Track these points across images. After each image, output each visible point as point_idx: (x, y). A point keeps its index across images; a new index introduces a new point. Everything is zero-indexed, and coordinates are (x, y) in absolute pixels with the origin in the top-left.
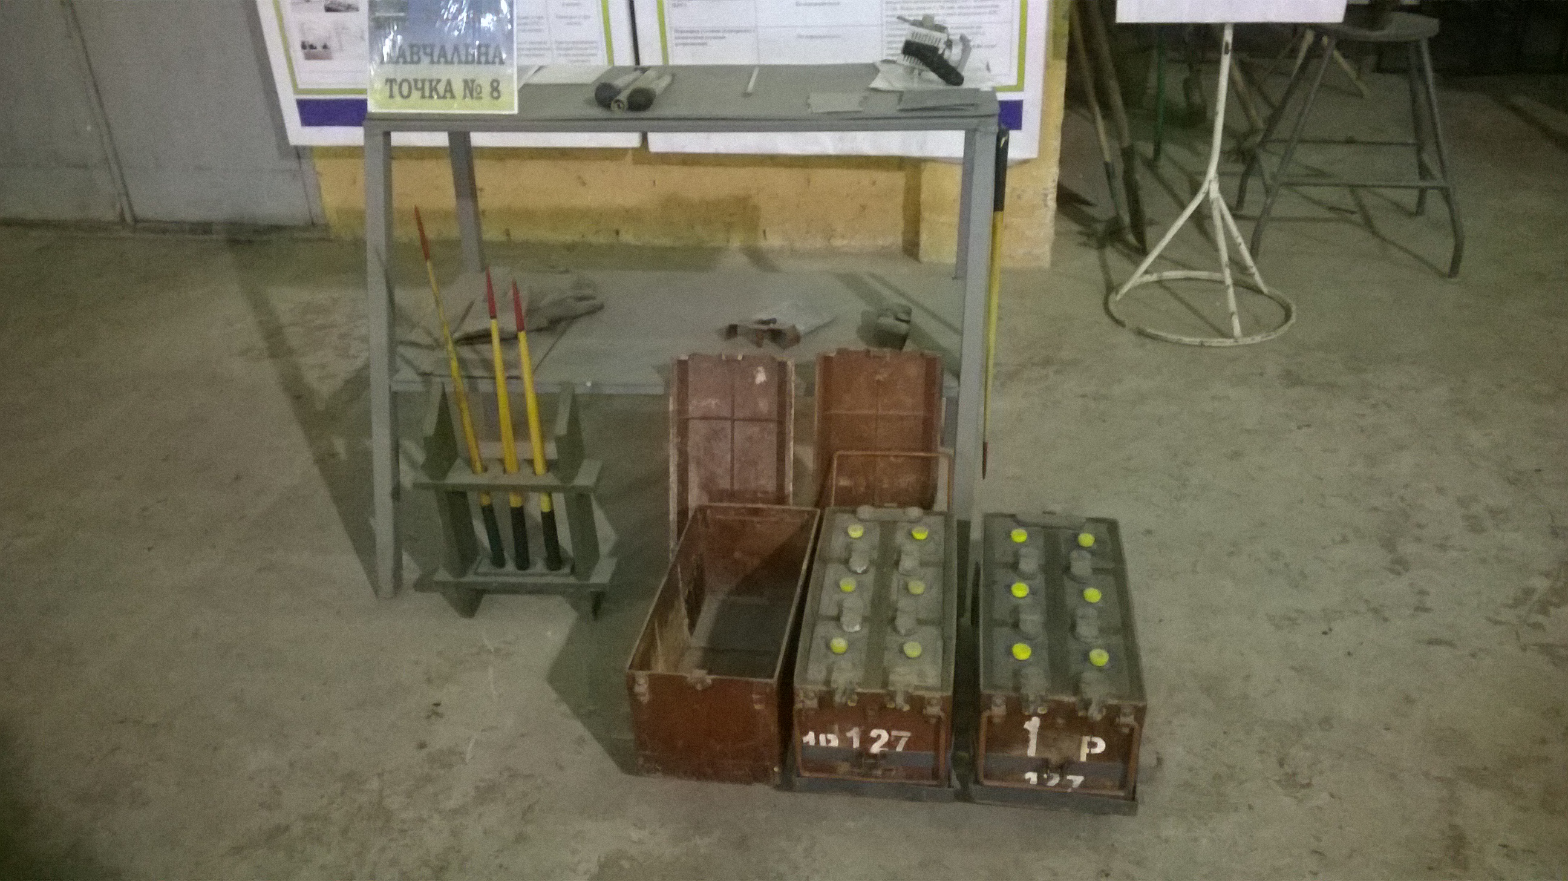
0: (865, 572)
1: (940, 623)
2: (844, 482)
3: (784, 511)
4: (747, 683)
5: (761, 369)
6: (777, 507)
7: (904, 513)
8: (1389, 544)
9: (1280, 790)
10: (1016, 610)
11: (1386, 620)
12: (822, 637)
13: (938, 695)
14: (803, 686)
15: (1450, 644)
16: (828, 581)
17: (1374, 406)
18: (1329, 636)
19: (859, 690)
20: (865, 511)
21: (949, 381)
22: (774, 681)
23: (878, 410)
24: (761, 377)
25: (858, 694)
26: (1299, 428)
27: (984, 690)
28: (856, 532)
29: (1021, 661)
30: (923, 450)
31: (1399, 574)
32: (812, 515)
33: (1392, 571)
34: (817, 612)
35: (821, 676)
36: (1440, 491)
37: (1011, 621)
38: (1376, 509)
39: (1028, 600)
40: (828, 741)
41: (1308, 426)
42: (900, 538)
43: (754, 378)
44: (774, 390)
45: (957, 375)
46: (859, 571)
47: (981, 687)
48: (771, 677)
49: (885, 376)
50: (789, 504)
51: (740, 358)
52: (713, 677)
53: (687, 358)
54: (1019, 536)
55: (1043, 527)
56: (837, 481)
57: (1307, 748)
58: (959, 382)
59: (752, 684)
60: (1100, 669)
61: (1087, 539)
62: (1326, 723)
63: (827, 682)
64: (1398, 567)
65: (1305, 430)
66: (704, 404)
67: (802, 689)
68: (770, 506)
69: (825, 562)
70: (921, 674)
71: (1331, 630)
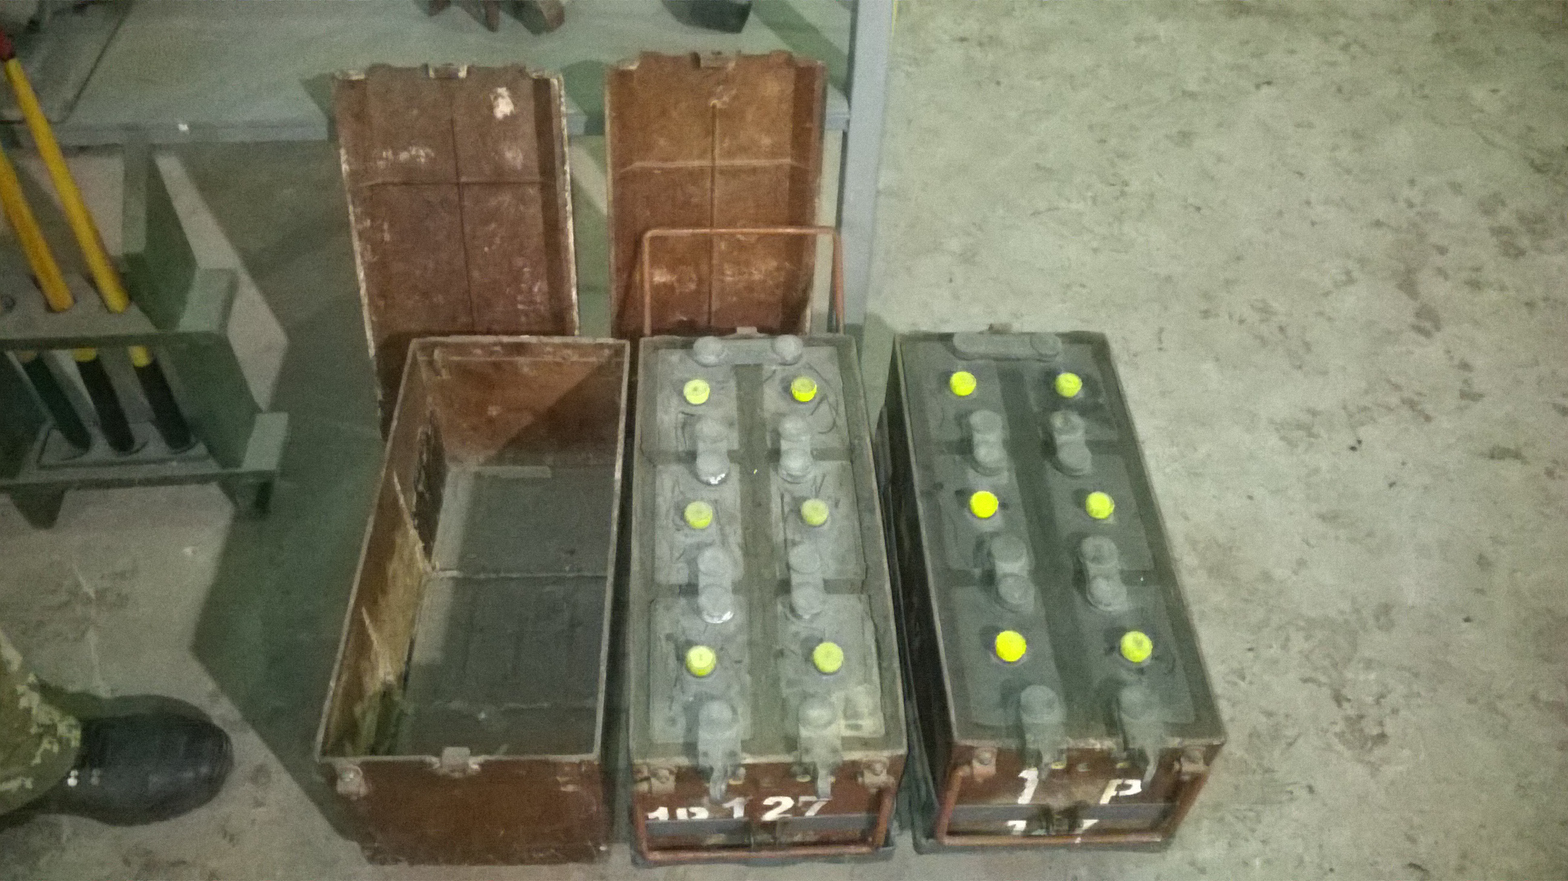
0: (723, 482)
1: (863, 586)
2: (661, 277)
3: (566, 346)
4: (546, 763)
5: (502, 91)
6: (557, 340)
7: (773, 349)
8: (1408, 284)
9: (1348, 754)
10: (981, 545)
11: (1428, 419)
12: (669, 637)
13: (885, 755)
14: (648, 760)
15: (1517, 455)
16: (664, 502)
17: (1345, 48)
18: (1358, 453)
19: (749, 760)
20: (709, 348)
21: (835, 104)
22: (594, 756)
23: (713, 159)
24: (504, 107)
25: (748, 767)
26: (1258, 87)
27: (959, 739)
28: (697, 392)
29: (1009, 663)
30: (791, 223)
31: (1427, 334)
32: (618, 352)
33: (1419, 330)
34: (653, 580)
35: (677, 734)
36: (1456, 188)
37: (977, 572)
38: (1378, 224)
39: (999, 522)
40: (691, 814)
41: (1269, 83)
42: (771, 399)
43: (491, 108)
44: (528, 128)
45: (847, 89)
46: (713, 481)
47: (956, 733)
48: (589, 750)
49: (726, 99)
50: (573, 335)
51: (463, 74)
52: (482, 758)
53: (362, 77)
54: (963, 383)
55: (996, 359)
56: (651, 275)
57: (1369, 664)
58: (850, 106)
59: (555, 765)
60: (1140, 670)
61: (1070, 384)
62: (1385, 613)
63: (690, 748)
64: (1428, 325)
65: (1265, 89)
66: (404, 156)
67: (645, 764)
68: (545, 339)
69: (651, 461)
70: (850, 712)
71: (1360, 442)
